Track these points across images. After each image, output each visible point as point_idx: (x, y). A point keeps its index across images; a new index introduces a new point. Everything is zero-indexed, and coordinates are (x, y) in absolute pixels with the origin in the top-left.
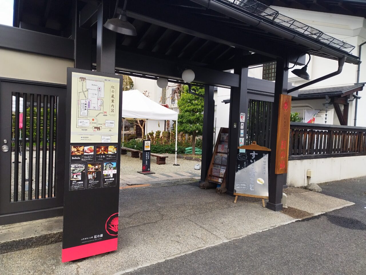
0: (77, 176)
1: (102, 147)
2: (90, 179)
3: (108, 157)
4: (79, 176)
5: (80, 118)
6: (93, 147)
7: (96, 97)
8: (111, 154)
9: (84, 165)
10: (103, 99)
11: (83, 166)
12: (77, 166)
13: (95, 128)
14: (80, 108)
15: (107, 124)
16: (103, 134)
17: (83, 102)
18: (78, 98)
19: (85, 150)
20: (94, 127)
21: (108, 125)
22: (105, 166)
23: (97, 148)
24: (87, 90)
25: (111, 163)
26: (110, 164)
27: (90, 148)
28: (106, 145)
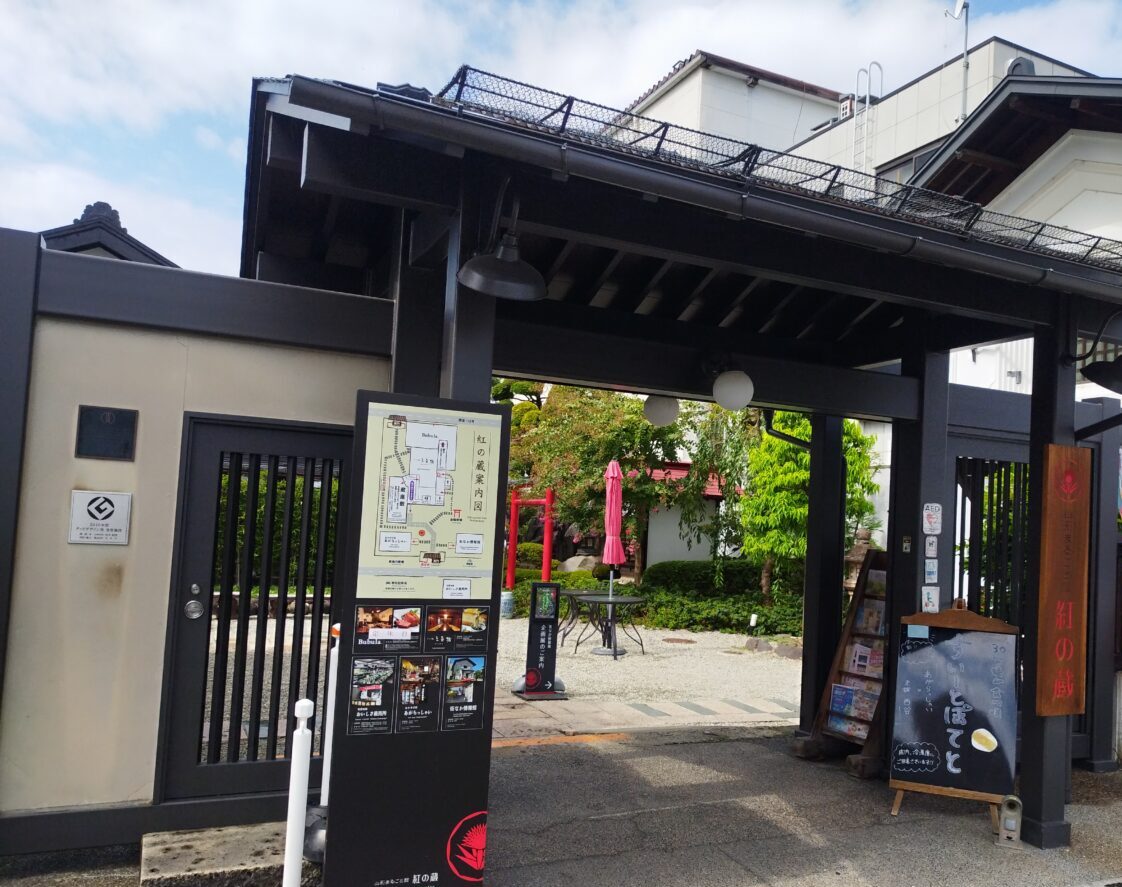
0: (369, 695)
1: (444, 613)
2: (405, 706)
3: (461, 641)
4: (377, 694)
5: (386, 529)
6: (418, 612)
7: (433, 467)
8: (469, 633)
9: (390, 663)
10: (452, 473)
11: (389, 666)
12: (370, 665)
13: (427, 555)
14: (386, 500)
15: (463, 544)
16: (448, 574)
17: (397, 482)
18: (382, 472)
19: (394, 620)
20: (423, 554)
21: (463, 548)
22: (453, 669)
23: (430, 613)
24: (409, 451)
25: (471, 659)
26: (466, 663)
27: (411, 613)
28: (457, 607)
